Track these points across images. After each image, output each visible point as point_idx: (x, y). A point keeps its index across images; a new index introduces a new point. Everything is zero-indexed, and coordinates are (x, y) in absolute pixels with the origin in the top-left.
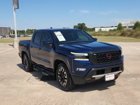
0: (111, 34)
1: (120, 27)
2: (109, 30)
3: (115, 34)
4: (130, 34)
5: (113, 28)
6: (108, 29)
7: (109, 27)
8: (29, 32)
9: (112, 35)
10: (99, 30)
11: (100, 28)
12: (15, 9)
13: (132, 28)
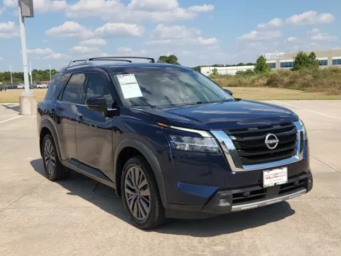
0: (244, 80)
1: (261, 65)
2: (236, 71)
3: (253, 81)
4: (288, 81)
5: (244, 69)
6: (232, 71)
7: (234, 66)
8: (37, 75)
9: (245, 85)
10: (212, 72)
11: (213, 68)
12: (23, 17)
13: (288, 69)
